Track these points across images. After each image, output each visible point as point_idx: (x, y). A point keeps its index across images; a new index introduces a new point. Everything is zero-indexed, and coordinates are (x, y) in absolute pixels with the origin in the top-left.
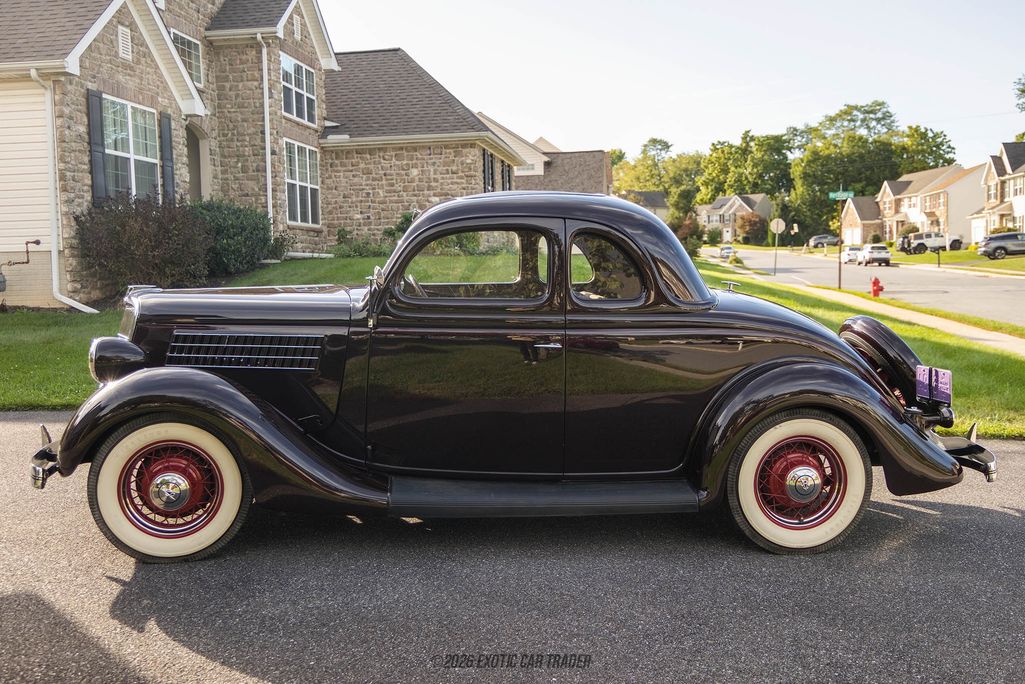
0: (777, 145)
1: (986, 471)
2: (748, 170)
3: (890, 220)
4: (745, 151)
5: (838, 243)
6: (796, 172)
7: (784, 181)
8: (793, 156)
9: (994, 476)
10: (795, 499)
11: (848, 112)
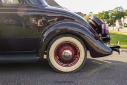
0: (107, 13)
1: (119, 52)
2: (103, 16)
3: (123, 23)
4: (103, 13)
5: (115, 26)
6: (110, 16)
7: (108, 17)
8: (109, 14)
9: (121, 53)
10: (65, 59)
11: (117, 8)
